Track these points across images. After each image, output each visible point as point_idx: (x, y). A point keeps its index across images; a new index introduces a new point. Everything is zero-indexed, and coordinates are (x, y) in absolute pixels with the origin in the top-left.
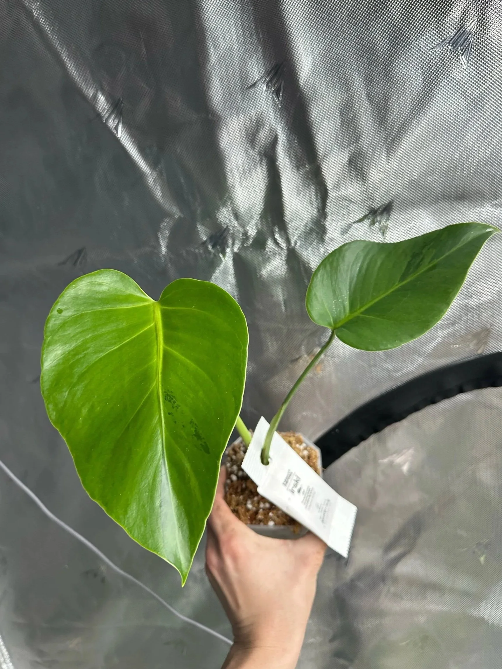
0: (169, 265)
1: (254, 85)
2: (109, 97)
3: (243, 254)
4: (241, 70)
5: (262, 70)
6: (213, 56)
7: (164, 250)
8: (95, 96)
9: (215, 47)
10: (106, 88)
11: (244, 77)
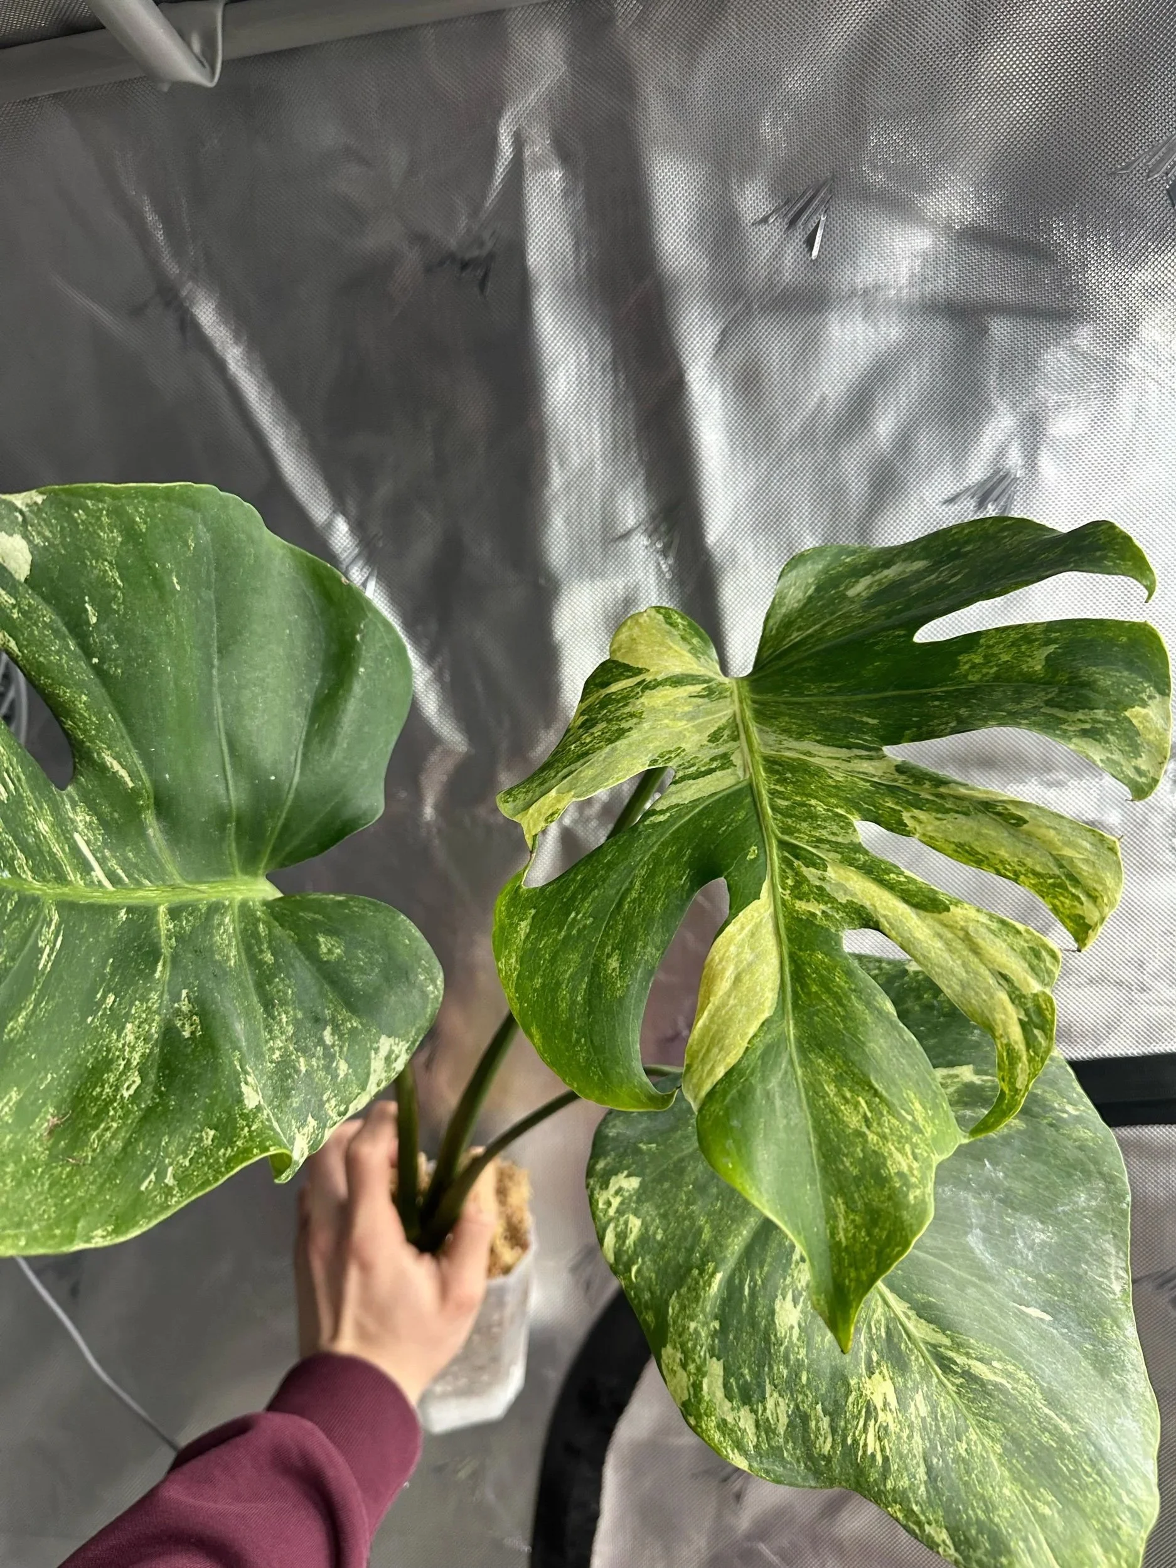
0: (437, 842)
1: (626, 535)
2: (358, 528)
3: (580, 831)
4: (604, 508)
5: (643, 513)
6: (557, 479)
7: (428, 812)
8: (329, 525)
9: (562, 464)
10: (353, 510)
11: (608, 520)
